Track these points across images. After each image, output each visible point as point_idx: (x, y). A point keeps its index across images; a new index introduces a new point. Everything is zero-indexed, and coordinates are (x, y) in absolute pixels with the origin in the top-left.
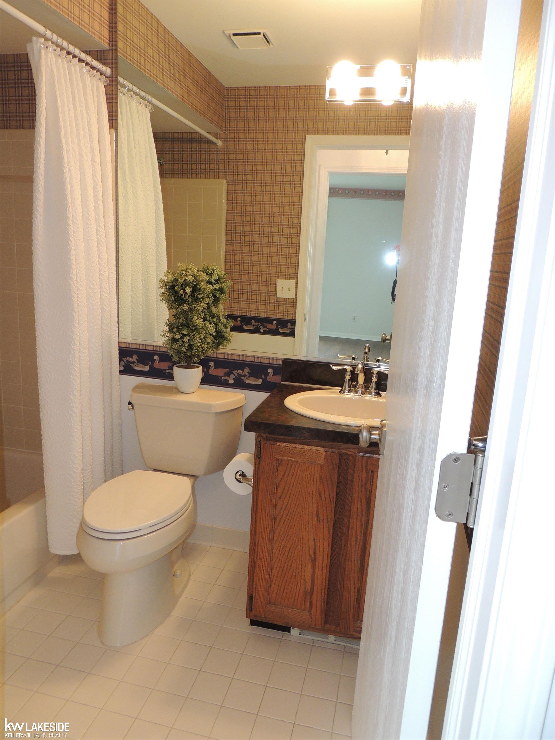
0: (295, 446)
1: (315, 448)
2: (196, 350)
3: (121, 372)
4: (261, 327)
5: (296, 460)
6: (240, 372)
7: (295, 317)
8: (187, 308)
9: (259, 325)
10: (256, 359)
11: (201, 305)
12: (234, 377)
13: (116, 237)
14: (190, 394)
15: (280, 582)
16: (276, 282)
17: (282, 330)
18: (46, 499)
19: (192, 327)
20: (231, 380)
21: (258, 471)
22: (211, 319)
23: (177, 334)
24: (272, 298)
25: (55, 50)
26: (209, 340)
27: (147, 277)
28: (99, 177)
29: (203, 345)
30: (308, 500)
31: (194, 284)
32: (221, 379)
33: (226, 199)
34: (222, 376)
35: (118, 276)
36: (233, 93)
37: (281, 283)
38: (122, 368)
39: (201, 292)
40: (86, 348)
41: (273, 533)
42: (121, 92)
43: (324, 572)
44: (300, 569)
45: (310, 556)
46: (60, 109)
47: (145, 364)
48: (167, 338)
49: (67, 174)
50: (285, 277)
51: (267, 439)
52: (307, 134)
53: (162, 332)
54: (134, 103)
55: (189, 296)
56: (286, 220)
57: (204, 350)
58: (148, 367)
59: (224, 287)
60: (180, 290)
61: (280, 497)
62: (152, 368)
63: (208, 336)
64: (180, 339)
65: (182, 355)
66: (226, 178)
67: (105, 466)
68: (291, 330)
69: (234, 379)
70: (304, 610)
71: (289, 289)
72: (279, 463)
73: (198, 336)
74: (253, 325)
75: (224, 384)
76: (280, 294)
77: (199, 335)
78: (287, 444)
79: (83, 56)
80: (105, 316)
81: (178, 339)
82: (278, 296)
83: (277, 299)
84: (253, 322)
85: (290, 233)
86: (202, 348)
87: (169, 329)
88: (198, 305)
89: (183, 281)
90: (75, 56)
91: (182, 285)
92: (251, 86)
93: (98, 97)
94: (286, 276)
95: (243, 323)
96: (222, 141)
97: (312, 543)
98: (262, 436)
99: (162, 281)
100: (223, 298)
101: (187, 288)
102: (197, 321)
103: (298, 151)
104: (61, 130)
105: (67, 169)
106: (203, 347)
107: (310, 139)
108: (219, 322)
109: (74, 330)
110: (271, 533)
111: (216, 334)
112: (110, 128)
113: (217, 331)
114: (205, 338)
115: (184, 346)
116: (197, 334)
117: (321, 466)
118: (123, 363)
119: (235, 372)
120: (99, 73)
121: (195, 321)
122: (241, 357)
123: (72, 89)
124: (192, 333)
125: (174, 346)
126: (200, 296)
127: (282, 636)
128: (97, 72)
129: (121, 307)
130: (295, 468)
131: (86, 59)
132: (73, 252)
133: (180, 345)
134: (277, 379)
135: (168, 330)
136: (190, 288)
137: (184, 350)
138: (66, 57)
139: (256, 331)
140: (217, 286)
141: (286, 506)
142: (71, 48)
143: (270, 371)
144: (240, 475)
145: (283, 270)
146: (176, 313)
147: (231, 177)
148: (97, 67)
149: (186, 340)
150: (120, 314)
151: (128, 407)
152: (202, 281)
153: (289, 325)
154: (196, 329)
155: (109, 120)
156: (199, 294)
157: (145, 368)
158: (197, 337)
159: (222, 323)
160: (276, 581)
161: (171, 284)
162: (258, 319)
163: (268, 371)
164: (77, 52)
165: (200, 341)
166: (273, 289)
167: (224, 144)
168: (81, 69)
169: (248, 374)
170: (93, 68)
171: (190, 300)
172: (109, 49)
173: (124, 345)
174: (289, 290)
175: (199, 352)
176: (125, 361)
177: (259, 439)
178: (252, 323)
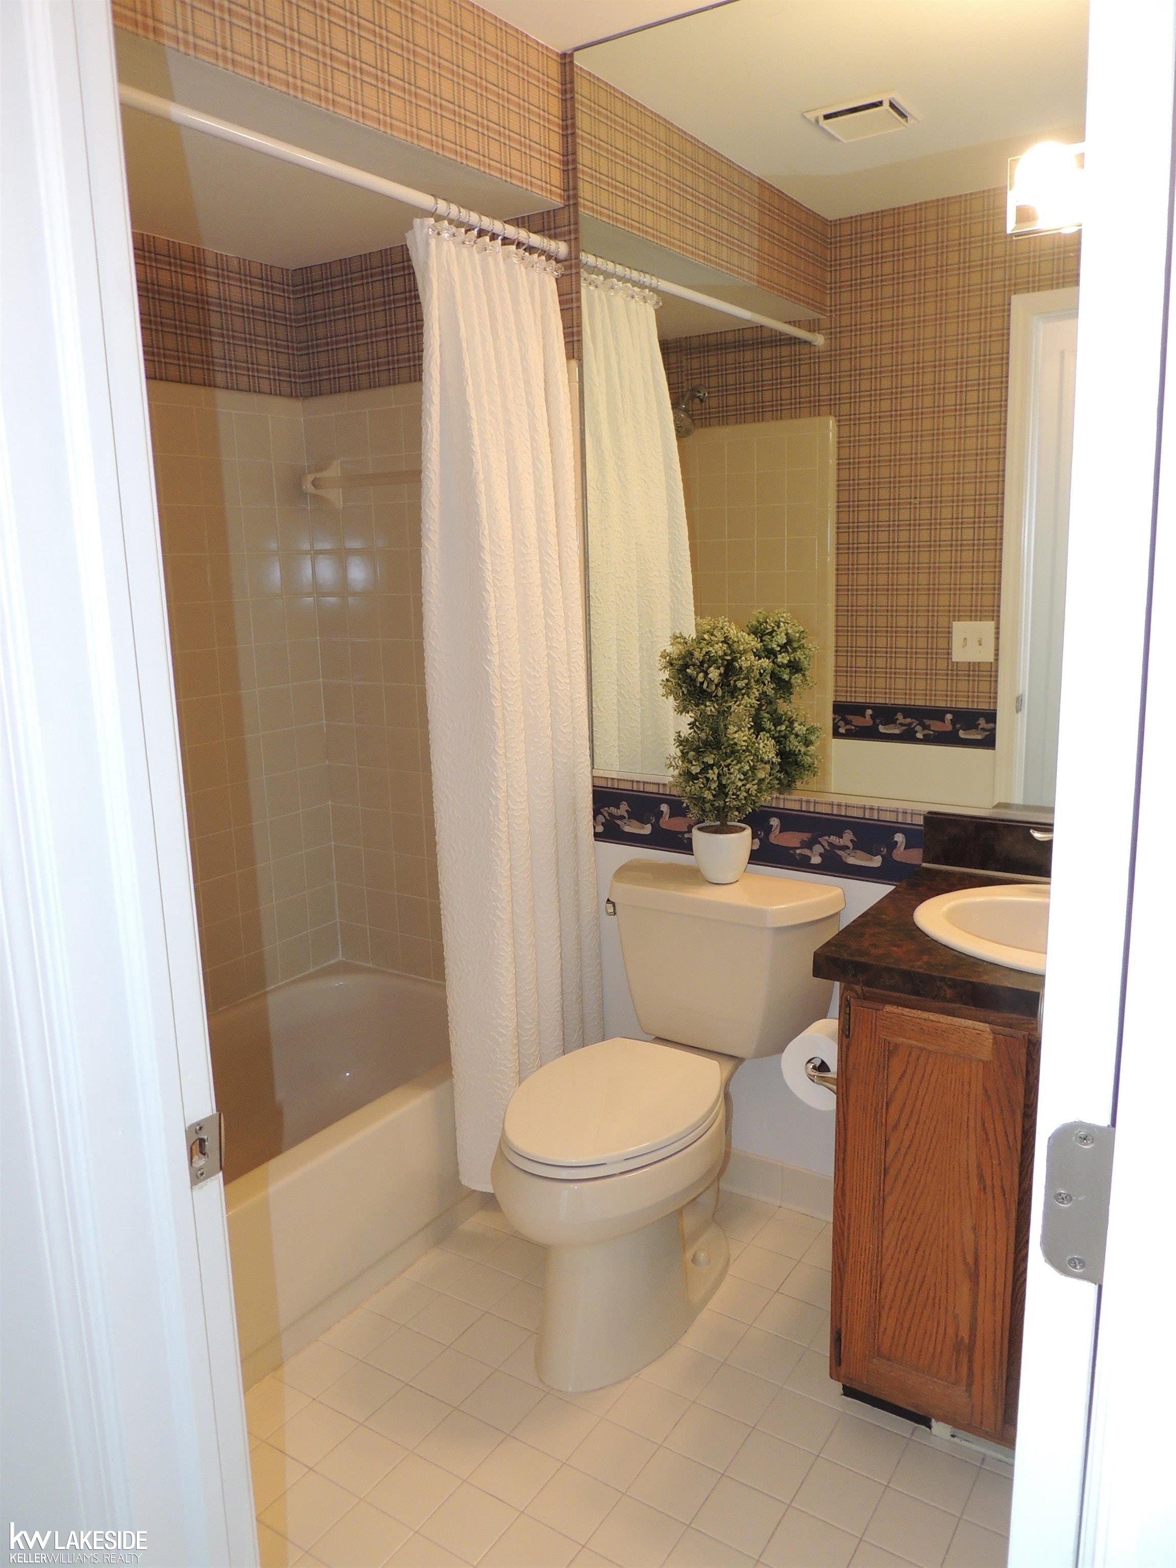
0: (925, 1015)
1: (970, 1023)
2: (735, 797)
3: (598, 836)
4: (918, 728)
5: (926, 1046)
6: (834, 839)
7: (996, 703)
8: (713, 709)
9: (914, 725)
10: (867, 812)
11: (743, 702)
12: (822, 851)
13: (585, 571)
14: (725, 887)
15: (899, 1312)
16: (950, 627)
17: (966, 734)
18: (454, 1080)
19: (725, 748)
20: (815, 856)
21: (846, 1063)
22: (773, 728)
23: (694, 763)
24: (942, 664)
25: (454, 235)
26: (761, 775)
27: (652, 643)
28: (546, 458)
29: (748, 786)
30: (958, 1137)
31: (727, 660)
32: (794, 855)
33: (836, 457)
34: (798, 848)
35: (590, 645)
36: (846, 230)
37: (961, 628)
38: (600, 829)
39: (742, 676)
40: (522, 794)
41: (881, 1202)
42: (590, 284)
43: (999, 1305)
44: (944, 1290)
45: (966, 1263)
46: (464, 345)
47: (643, 821)
48: (676, 772)
49: (479, 465)
50: (971, 616)
51: (865, 997)
52: (1015, 294)
53: (667, 758)
54: (619, 300)
55: (717, 686)
56: (969, 490)
57: (751, 795)
58: (649, 827)
59: (799, 658)
60: (698, 674)
61: (895, 1127)
62: (656, 828)
63: (760, 765)
64: (700, 773)
65: (707, 805)
66: (835, 412)
67: (563, 1024)
68: (987, 733)
69: (821, 855)
70: (956, 1383)
71: (979, 641)
72: (891, 1051)
73: (736, 767)
74: (899, 724)
75: (802, 864)
76: (960, 655)
77: (739, 765)
78: (906, 1011)
79: (511, 231)
80: (562, 728)
81: (697, 774)
82: (956, 657)
83: (953, 666)
84: (900, 716)
85: (979, 518)
86: (747, 791)
87: (682, 751)
88: (736, 702)
89: (704, 656)
90: (494, 237)
91: (702, 663)
92: (883, 208)
93: (543, 306)
94: (973, 614)
95: (878, 721)
96: (823, 334)
97: (969, 1237)
98: (852, 990)
99: (664, 655)
100: (799, 681)
101: (712, 669)
102: (736, 735)
103: (994, 332)
104: (467, 382)
105: (479, 456)
106: (749, 789)
107: (1020, 303)
108: (791, 732)
109: (496, 761)
110: (876, 1202)
111: (779, 760)
112: (568, 358)
113: (780, 753)
114: (753, 769)
115: (709, 789)
116: (734, 763)
117: (985, 1064)
118: (600, 818)
119: (824, 840)
120: (543, 258)
121: (731, 737)
122: (835, 807)
123: (490, 300)
124: (724, 761)
125: (688, 789)
126: (740, 684)
127: (911, 1431)
128: (539, 256)
129: (598, 707)
130: (927, 1063)
131: (516, 237)
132: (492, 613)
133: (700, 787)
134: (914, 857)
135: (679, 754)
136: (718, 668)
137: (708, 795)
138: (475, 242)
139: (908, 737)
140: (783, 659)
141: (909, 1146)
142: (486, 223)
143: (899, 838)
144: (814, 1068)
145: (966, 600)
146: (696, 720)
147: (845, 409)
148: (541, 247)
149: (713, 776)
150: (595, 721)
151: (606, 910)
152: (745, 652)
153: (982, 722)
154: (733, 752)
155: (566, 343)
156: (739, 680)
157: (643, 828)
158: (734, 769)
159: (797, 736)
160: (890, 1308)
161: (681, 662)
162: (909, 711)
163: (895, 839)
164: (497, 226)
165: (742, 777)
166: (942, 643)
167: (829, 342)
168: (507, 257)
169: (850, 845)
170: (531, 249)
171: (720, 693)
172: (563, 206)
173: (602, 783)
174: (980, 645)
175: (740, 800)
176: (606, 815)
177: (849, 994)
178: (897, 719)
